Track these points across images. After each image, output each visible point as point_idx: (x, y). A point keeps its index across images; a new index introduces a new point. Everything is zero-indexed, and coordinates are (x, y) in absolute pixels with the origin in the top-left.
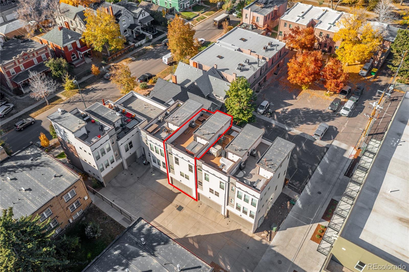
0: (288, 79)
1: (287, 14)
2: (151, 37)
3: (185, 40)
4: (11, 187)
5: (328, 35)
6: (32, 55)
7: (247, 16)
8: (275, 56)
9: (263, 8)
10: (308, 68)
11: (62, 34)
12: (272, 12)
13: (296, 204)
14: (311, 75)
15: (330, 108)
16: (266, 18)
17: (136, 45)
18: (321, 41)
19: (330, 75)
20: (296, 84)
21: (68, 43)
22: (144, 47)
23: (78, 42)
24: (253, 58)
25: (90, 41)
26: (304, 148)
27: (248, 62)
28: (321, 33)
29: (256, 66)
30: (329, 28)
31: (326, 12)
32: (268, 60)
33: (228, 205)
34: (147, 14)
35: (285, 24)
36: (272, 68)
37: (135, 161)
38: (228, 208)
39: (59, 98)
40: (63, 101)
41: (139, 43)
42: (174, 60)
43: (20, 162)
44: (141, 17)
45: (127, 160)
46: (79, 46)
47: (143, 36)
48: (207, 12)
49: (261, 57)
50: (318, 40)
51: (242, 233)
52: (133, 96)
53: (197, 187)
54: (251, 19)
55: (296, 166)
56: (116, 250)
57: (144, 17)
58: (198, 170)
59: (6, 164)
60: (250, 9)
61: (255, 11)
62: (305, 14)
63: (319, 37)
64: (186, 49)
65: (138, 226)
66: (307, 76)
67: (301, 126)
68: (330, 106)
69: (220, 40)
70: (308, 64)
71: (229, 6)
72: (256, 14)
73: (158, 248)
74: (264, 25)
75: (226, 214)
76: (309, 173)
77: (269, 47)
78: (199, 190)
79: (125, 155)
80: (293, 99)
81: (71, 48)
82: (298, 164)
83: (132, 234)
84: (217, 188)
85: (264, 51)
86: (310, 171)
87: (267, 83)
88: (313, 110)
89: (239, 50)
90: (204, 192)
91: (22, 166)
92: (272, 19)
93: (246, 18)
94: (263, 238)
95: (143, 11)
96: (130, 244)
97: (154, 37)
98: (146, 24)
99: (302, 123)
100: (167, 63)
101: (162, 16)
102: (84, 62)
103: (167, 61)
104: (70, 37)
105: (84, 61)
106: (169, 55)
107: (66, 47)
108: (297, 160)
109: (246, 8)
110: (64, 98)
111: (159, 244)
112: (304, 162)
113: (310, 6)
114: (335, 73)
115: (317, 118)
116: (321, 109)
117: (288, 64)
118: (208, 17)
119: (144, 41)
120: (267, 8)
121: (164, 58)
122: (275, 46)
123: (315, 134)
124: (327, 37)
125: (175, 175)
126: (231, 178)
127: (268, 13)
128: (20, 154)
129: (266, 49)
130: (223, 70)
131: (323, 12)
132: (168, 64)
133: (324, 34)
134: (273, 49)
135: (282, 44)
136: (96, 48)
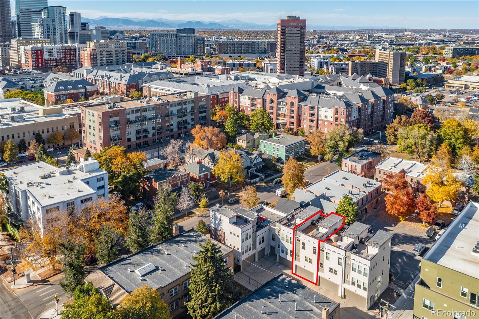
0: (386, 210)
1: (381, 164)
2: (264, 177)
3: (297, 176)
4: (185, 251)
5: (418, 181)
6: (178, 179)
7: (346, 165)
8: (373, 191)
9: (359, 159)
10: (401, 200)
11: (199, 167)
12: (368, 163)
13: (402, 296)
14: (406, 205)
15: (426, 235)
16: (363, 167)
17: (252, 181)
18: (413, 186)
19: (422, 206)
20: (394, 214)
21: (203, 174)
22: (258, 184)
23: (209, 174)
24: (355, 191)
25: (218, 174)
26: (405, 260)
27: (351, 193)
28: (412, 179)
29: (358, 196)
30: (419, 176)
31: (414, 165)
32: (367, 194)
33: (344, 283)
34: (260, 160)
35: (380, 172)
36: (371, 201)
37: (263, 257)
38: (345, 286)
39: (194, 213)
40: (197, 215)
41: (254, 180)
42: (287, 192)
43: (187, 238)
44: (255, 162)
45: (259, 252)
46: (209, 177)
47: (257, 176)
48: (309, 163)
49: (361, 190)
50: (411, 185)
51: (358, 309)
52: (261, 208)
53: (318, 270)
54: (350, 167)
55: (400, 271)
56: (268, 289)
57: (258, 162)
58: (320, 251)
59: (178, 239)
60: (348, 159)
61: (353, 161)
62: (396, 165)
63: (411, 183)
64: (298, 184)
65: (281, 278)
66: (401, 206)
67: (402, 246)
68: (426, 233)
69: (326, 177)
70: (401, 197)
71: (330, 157)
72: (354, 164)
73: (298, 291)
74: (362, 172)
75: (343, 295)
76: (411, 277)
77: (367, 185)
78: (320, 274)
79: (259, 247)
80: (392, 227)
81: (203, 178)
82: (400, 270)
83: (277, 281)
84: (336, 267)
85: (364, 187)
86: (412, 276)
87: (368, 215)
88: (411, 236)
89: (343, 185)
90: (325, 274)
91: (190, 241)
92: (368, 169)
93: (346, 166)
94: (376, 314)
95: (258, 157)
96: (277, 286)
97: (266, 177)
98: (258, 167)
99: (402, 243)
100: (280, 195)
101: (272, 162)
102: (210, 191)
103: (280, 193)
104: (204, 169)
105: (211, 189)
106: (283, 189)
107: (201, 176)
108: (400, 268)
109: (345, 159)
110: (198, 213)
111: (298, 289)
112: (406, 270)
113: (400, 160)
114: (425, 204)
115: (415, 241)
116: (418, 235)
117: (385, 199)
118: (310, 166)
119: (258, 179)
120: (363, 159)
121: (277, 191)
122: (373, 184)
123: (414, 250)
124: (418, 182)
125: (300, 263)
126: (347, 252)
127: (364, 163)
128: (186, 234)
129: (365, 185)
130: (331, 197)
131: (411, 165)
132: (281, 197)
133: (415, 180)
134: (371, 187)
135: (378, 184)
136: (223, 179)
